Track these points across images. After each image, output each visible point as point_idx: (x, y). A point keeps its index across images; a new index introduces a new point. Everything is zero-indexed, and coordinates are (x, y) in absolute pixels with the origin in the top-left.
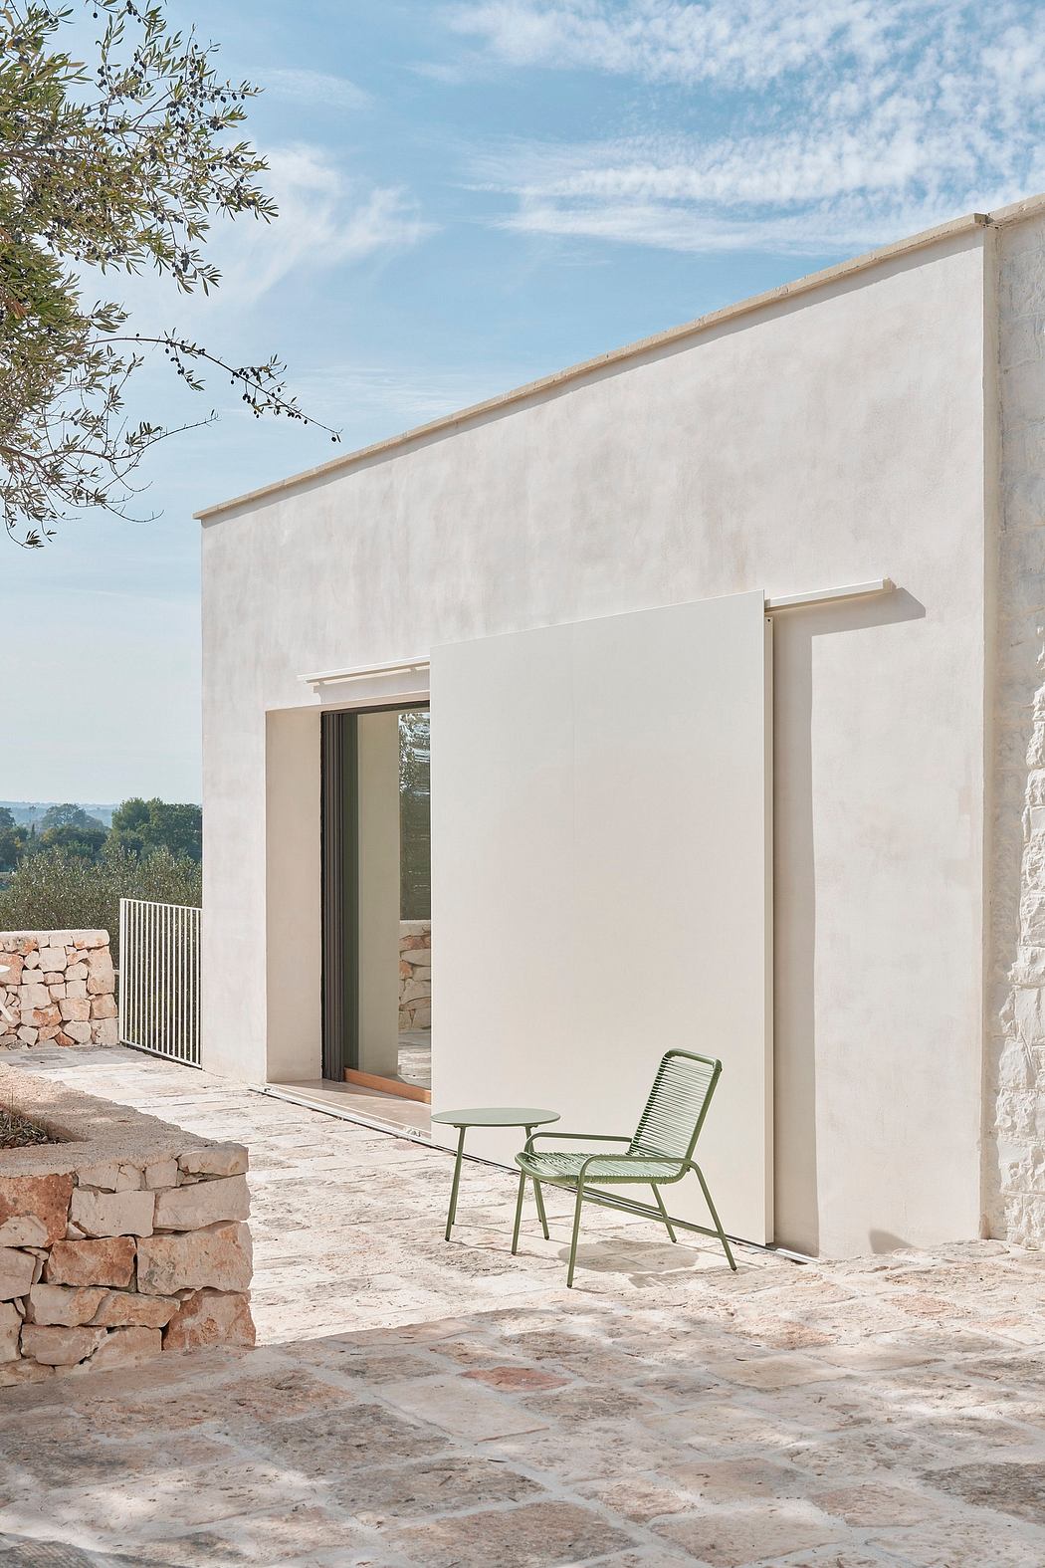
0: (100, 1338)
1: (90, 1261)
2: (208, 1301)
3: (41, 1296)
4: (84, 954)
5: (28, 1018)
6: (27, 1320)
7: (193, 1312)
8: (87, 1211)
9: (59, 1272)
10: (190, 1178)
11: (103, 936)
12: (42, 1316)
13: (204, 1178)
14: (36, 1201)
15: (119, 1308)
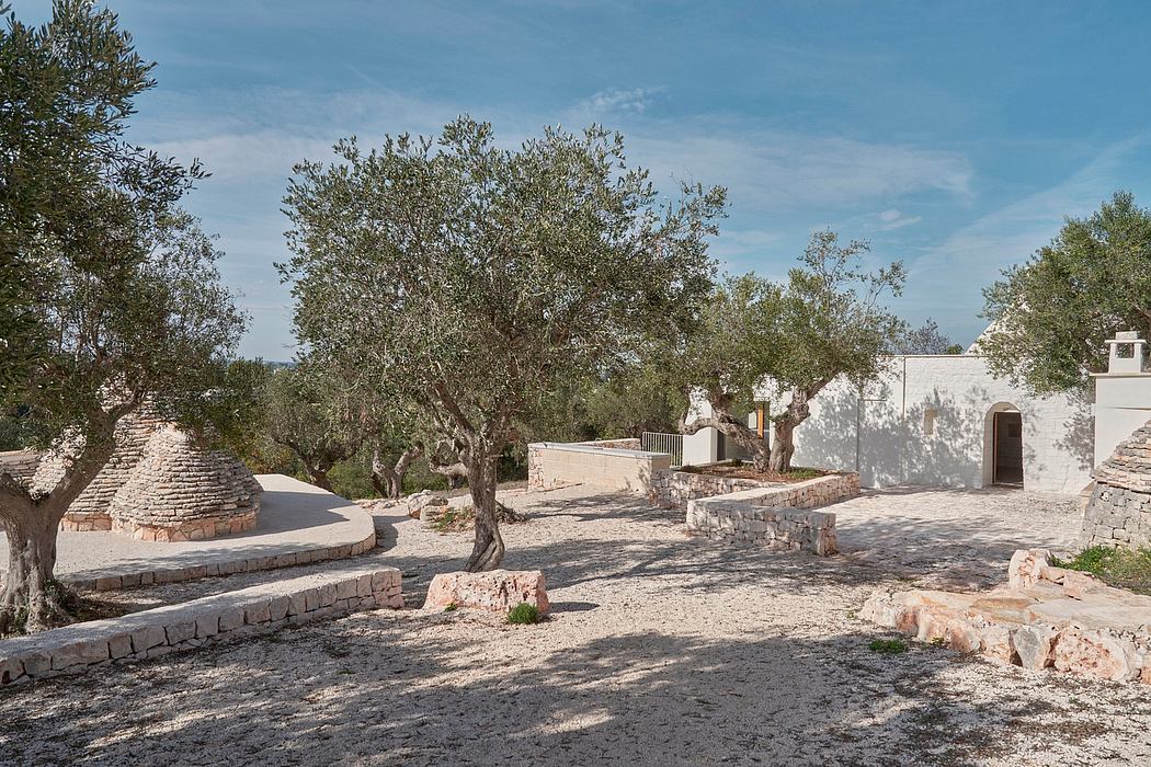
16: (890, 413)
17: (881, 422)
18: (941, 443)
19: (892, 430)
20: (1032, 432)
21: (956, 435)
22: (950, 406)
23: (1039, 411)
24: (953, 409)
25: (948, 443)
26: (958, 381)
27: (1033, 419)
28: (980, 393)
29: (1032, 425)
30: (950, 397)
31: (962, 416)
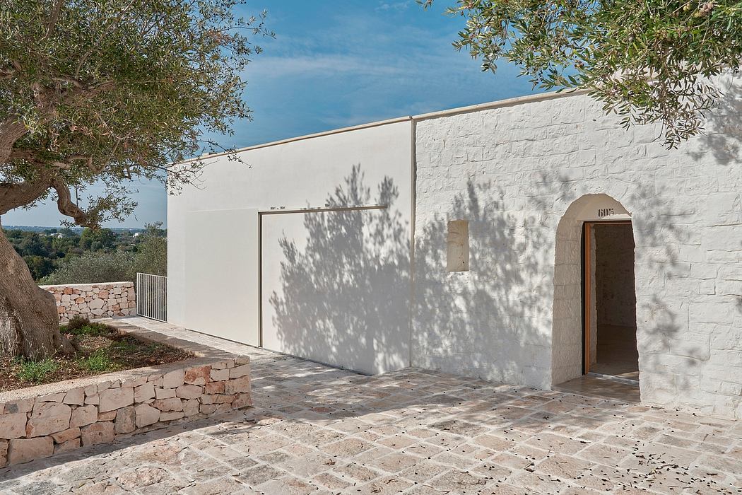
0: (217, 406)
1: (215, 388)
2: (241, 395)
3: (203, 397)
4: (126, 289)
5: (110, 308)
6: (201, 403)
7: (238, 398)
8: (214, 375)
9: (208, 391)
10: (237, 365)
11: (132, 284)
12: (204, 402)
13: (240, 365)
14: (203, 373)
15: (222, 399)
16: (397, 237)
17: (384, 252)
18: (481, 295)
19: (401, 267)
20: (669, 268)
21: (512, 277)
22: (497, 213)
23: (683, 215)
24: (502, 223)
25: (494, 295)
26: (505, 157)
27: (670, 236)
28: (556, 184)
29: (669, 252)
30: (496, 197)
31: (519, 237)
